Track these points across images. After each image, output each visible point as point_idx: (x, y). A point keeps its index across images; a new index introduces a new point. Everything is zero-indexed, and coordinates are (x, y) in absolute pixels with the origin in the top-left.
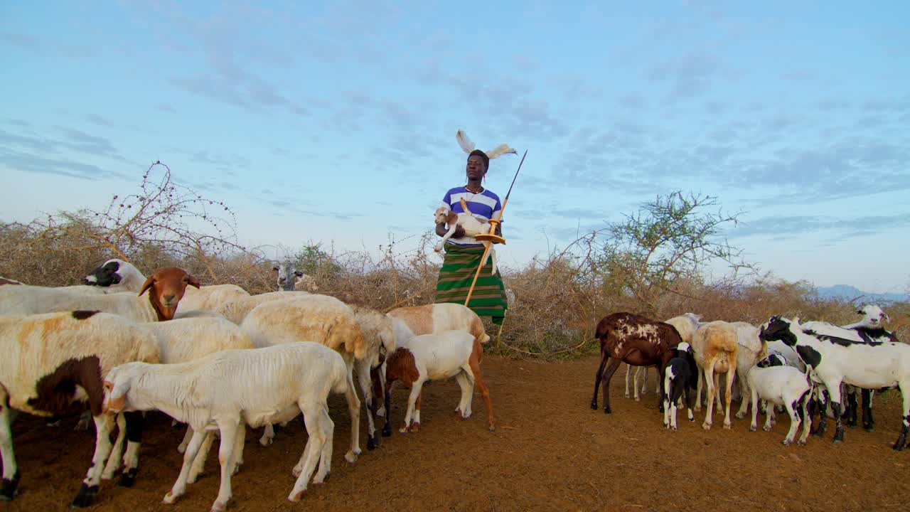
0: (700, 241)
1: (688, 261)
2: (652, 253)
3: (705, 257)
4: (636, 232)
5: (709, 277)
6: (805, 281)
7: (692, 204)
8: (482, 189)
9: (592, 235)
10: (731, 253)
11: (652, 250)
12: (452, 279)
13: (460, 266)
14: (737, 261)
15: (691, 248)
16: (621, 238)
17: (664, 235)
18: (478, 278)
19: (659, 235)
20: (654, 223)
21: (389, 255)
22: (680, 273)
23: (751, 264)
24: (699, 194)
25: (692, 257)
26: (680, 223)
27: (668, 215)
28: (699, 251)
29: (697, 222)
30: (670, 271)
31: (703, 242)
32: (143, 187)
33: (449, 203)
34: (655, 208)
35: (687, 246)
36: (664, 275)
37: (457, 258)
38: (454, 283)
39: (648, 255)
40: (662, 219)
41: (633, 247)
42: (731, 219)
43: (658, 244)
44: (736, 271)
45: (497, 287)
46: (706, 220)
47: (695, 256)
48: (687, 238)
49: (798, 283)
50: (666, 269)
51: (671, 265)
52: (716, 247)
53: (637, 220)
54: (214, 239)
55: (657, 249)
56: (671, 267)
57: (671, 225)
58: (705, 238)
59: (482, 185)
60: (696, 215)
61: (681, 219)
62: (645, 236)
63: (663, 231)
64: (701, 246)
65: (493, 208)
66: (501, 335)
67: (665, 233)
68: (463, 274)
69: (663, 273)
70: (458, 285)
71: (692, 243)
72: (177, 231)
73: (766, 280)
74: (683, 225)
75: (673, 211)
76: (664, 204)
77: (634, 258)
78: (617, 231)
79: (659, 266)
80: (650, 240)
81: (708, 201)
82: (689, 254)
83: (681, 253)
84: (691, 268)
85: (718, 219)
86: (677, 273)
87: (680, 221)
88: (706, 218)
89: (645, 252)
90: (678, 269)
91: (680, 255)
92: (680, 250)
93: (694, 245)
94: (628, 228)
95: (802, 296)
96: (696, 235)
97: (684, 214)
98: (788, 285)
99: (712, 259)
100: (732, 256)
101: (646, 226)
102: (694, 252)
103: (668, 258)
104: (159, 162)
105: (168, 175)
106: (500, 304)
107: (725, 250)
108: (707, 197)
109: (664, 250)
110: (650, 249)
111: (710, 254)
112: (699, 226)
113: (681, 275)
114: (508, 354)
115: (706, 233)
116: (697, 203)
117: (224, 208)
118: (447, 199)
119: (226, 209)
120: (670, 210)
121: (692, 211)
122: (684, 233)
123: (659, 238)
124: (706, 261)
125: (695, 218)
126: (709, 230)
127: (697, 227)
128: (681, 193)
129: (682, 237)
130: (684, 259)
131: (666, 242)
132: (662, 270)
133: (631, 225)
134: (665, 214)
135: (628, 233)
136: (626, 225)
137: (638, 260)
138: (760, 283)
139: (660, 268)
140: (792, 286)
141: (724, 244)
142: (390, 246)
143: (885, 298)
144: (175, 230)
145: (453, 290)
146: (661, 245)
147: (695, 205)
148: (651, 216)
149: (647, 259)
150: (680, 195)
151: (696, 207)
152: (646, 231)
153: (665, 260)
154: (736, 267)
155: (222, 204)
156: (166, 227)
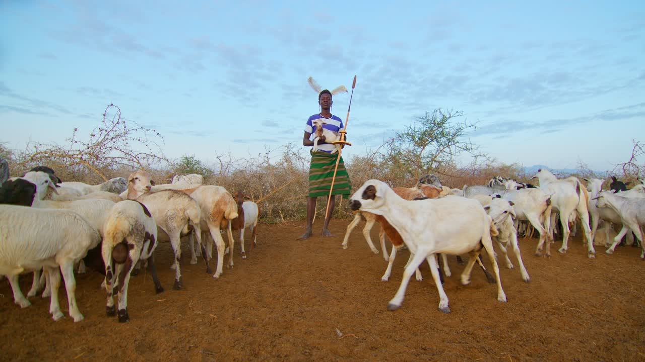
0: (454, 141)
1: (446, 154)
2: (423, 150)
3: (457, 151)
4: (413, 138)
5: (460, 164)
6: (516, 164)
7: (448, 116)
8: (331, 115)
9: (392, 141)
10: (473, 147)
11: (424, 148)
12: (320, 173)
13: (325, 164)
14: (476, 153)
15: (448, 146)
16: (404, 141)
17: (431, 138)
18: (337, 172)
19: (427, 138)
20: (424, 130)
21: (266, 159)
22: (441, 162)
23: (485, 154)
24: (452, 110)
25: (448, 152)
26: (440, 129)
27: (433, 125)
28: (453, 148)
29: (451, 128)
30: (435, 161)
31: (456, 142)
32: (104, 122)
33: (311, 126)
34: (425, 120)
35: (446, 144)
36: (432, 164)
37: (322, 160)
38: (321, 175)
39: (421, 151)
40: (429, 127)
41: (412, 147)
42: (472, 126)
43: (427, 144)
44: (476, 159)
45: (346, 176)
46: (457, 127)
47: (450, 151)
48: (445, 139)
49: (512, 165)
50: (433, 160)
51: (435, 157)
52: (463, 144)
53: (413, 129)
54: (147, 155)
55: (426, 147)
56: (436, 159)
57: (435, 132)
58: (457, 139)
59: (331, 112)
60: (450, 124)
61: (441, 127)
62: (419, 140)
63: (430, 135)
64: (454, 144)
65: (339, 127)
66: (341, 207)
67: (431, 137)
68: (326, 170)
69: (431, 163)
70: (324, 176)
71: (449, 142)
72: (122, 150)
73: (493, 164)
74: (442, 131)
75: (436, 122)
76: (430, 118)
77: (412, 154)
78: (401, 137)
79: (429, 159)
80: (422, 143)
81: (457, 114)
82: (447, 150)
83: (442, 149)
84: (448, 159)
85: (464, 126)
86: (440, 162)
87: (441, 128)
88: (456, 126)
89: (419, 150)
90: (440, 159)
91: (441, 150)
92: (441, 148)
93: (450, 144)
94: (408, 134)
95: (515, 173)
96: (451, 137)
97: (443, 123)
98: (506, 167)
99: (461, 152)
100: (473, 150)
101: (419, 133)
102: (450, 148)
103: (434, 153)
104: (112, 105)
105: (119, 113)
106: (348, 187)
107: (469, 146)
108: (457, 112)
109: (431, 148)
110: (422, 147)
111: (459, 149)
112: (452, 131)
113: (442, 164)
114: (346, 218)
115: (457, 136)
116: (452, 115)
117: (156, 134)
118: (309, 123)
119: (158, 134)
120: (434, 121)
121: (448, 121)
122: (443, 136)
123: (427, 140)
124: (457, 154)
125: (449, 126)
126: (459, 133)
127: (451, 131)
128: (441, 110)
129: (442, 138)
130: (444, 153)
131: (432, 143)
132: (430, 161)
133: (410, 132)
134: (431, 124)
135: (408, 138)
136: (406, 132)
137: (415, 155)
138: (489, 166)
139: (428, 160)
140: (508, 168)
141: (468, 141)
142: (267, 153)
143: (565, 172)
144: (121, 150)
145: (321, 180)
146: (429, 145)
147: (450, 117)
148: (422, 126)
149: (420, 154)
150: (440, 111)
151: (451, 118)
152: (419, 136)
153: (432, 154)
154: (476, 157)
155: (155, 131)
156: (115, 148)
